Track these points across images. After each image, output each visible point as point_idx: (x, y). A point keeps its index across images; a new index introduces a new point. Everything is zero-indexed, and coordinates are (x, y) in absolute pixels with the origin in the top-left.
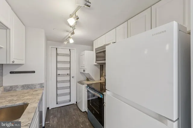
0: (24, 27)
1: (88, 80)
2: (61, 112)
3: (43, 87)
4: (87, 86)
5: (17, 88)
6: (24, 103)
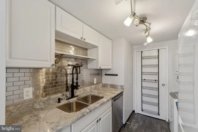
0: (111, 41)
2: (145, 121)
5: (108, 86)
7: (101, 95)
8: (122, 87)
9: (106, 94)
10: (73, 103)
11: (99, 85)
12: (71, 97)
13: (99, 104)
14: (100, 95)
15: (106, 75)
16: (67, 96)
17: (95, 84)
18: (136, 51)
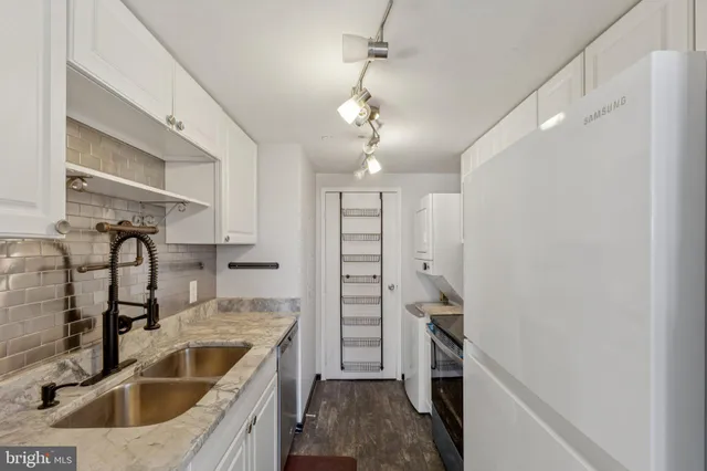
0: (255, 146)
1: (445, 300)
2: (350, 395)
3: (298, 309)
4: (429, 321)
5: (242, 305)
6: (244, 343)
7: (236, 340)
8: (294, 304)
9: (254, 335)
10: (122, 391)
11: (207, 304)
12: (100, 368)
13: (251, 366)
14: (233, 341)
15: (232, 266)
16: (80, 372)
17: (193, 305)
18: (324, 190)
